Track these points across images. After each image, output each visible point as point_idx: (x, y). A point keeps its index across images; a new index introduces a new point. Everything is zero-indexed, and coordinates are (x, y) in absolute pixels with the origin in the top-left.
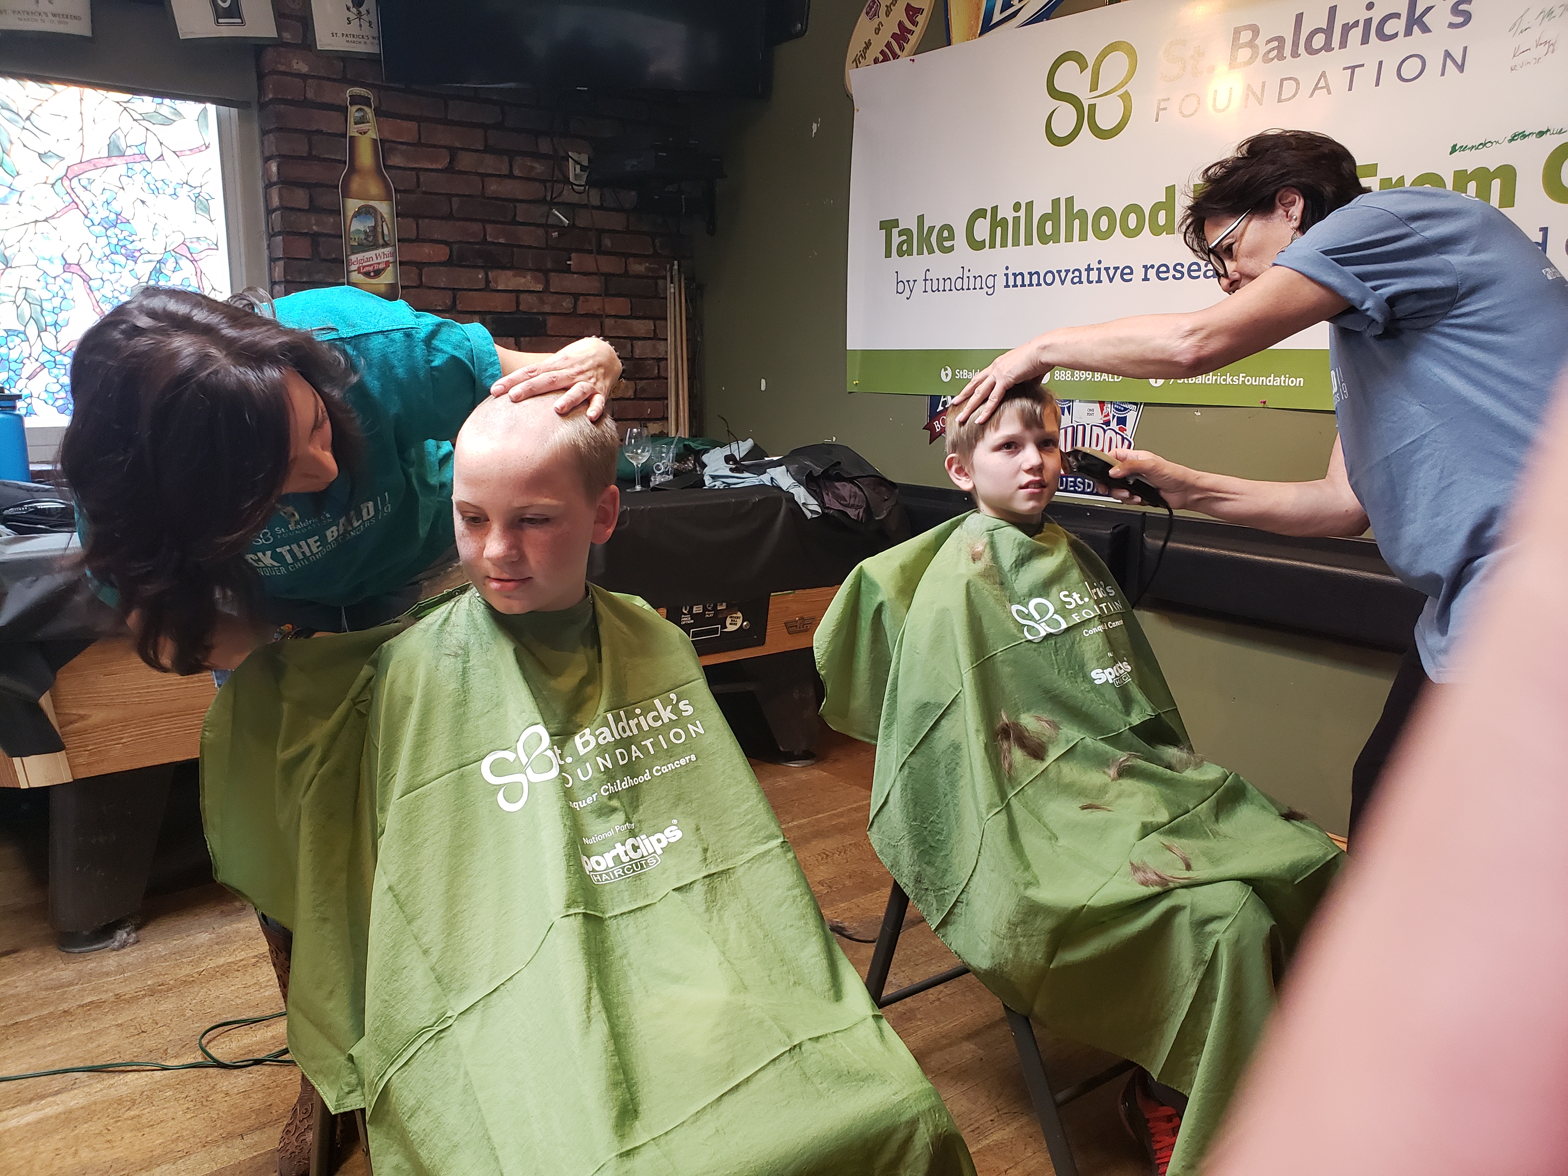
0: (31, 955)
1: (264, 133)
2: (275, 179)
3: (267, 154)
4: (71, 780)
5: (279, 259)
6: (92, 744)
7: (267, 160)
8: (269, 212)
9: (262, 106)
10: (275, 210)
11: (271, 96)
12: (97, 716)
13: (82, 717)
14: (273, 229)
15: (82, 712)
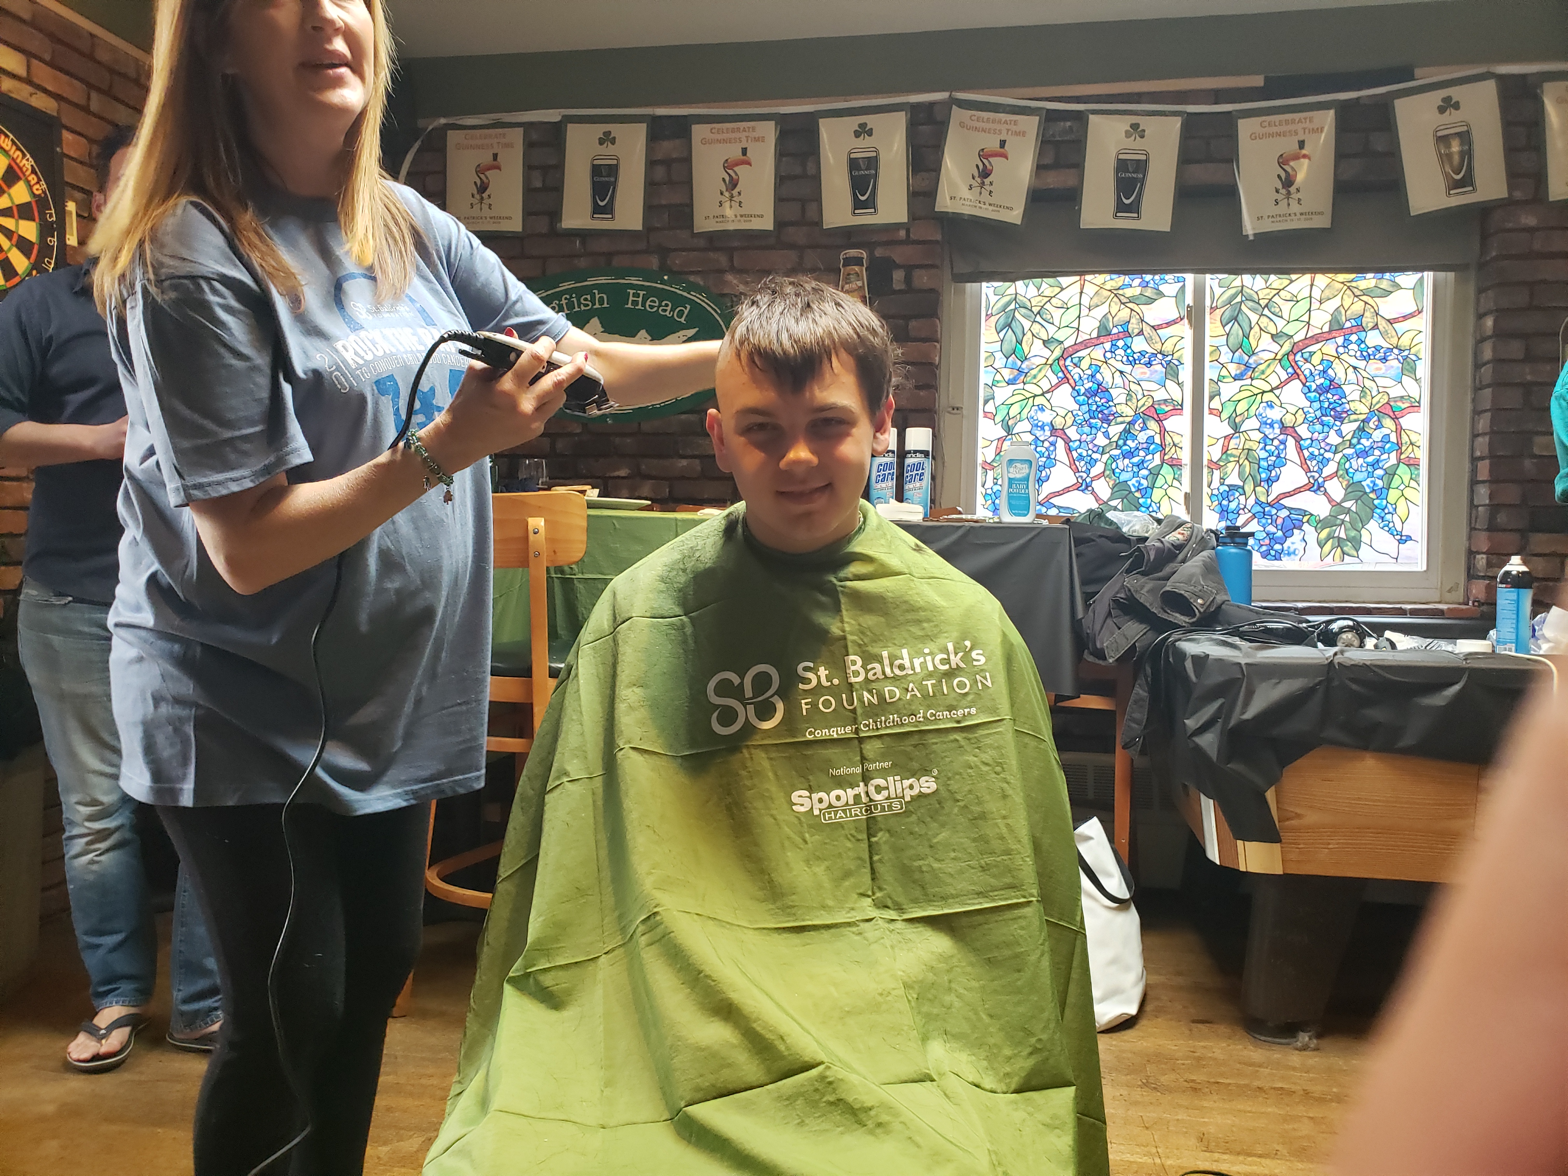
0: (1223, 1029)
1: (1480, 291)
2: (1489, 332)
3: (1482, 311)
4: (1281, 873)
5: (1486, 411)
6: (1304, 844)
7: (1480, 316)
8: (1477, 366)
9: (1481, 266)
10: (1485, 364)
11: (1494, 254)
12: (1311, 818)
13: (1298, 816)
14: (1481, 382)
15: (1298, 811)
